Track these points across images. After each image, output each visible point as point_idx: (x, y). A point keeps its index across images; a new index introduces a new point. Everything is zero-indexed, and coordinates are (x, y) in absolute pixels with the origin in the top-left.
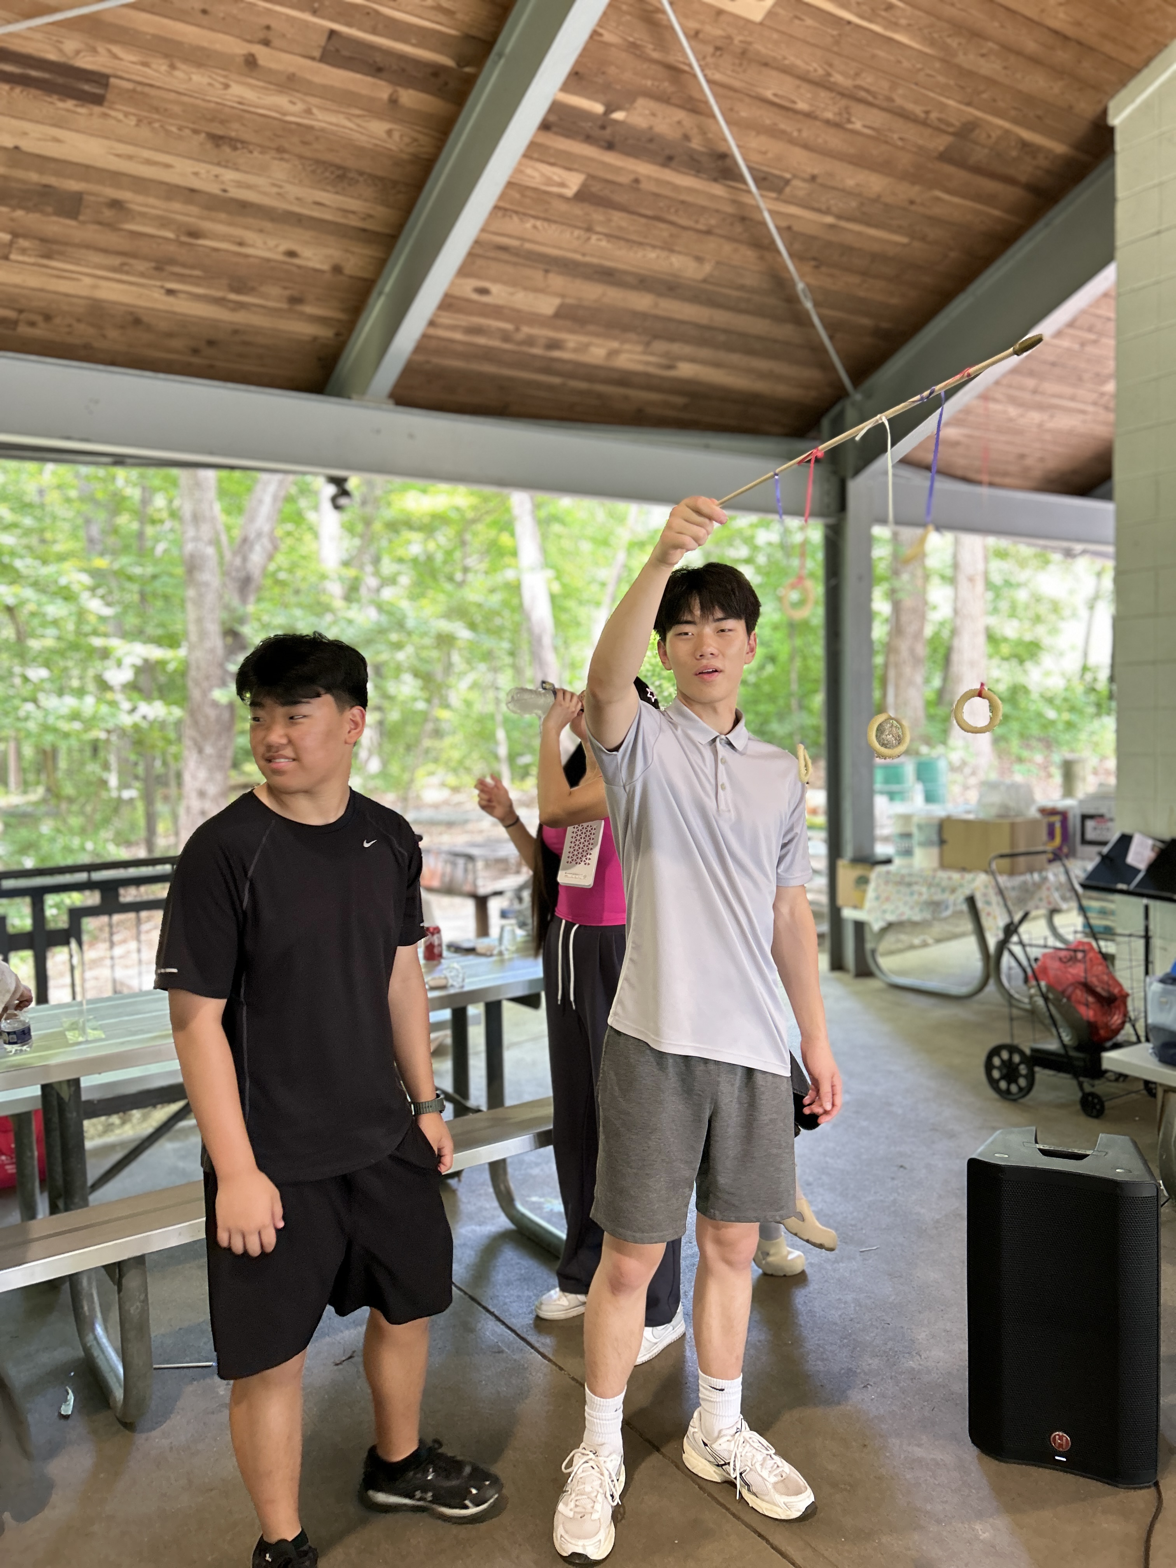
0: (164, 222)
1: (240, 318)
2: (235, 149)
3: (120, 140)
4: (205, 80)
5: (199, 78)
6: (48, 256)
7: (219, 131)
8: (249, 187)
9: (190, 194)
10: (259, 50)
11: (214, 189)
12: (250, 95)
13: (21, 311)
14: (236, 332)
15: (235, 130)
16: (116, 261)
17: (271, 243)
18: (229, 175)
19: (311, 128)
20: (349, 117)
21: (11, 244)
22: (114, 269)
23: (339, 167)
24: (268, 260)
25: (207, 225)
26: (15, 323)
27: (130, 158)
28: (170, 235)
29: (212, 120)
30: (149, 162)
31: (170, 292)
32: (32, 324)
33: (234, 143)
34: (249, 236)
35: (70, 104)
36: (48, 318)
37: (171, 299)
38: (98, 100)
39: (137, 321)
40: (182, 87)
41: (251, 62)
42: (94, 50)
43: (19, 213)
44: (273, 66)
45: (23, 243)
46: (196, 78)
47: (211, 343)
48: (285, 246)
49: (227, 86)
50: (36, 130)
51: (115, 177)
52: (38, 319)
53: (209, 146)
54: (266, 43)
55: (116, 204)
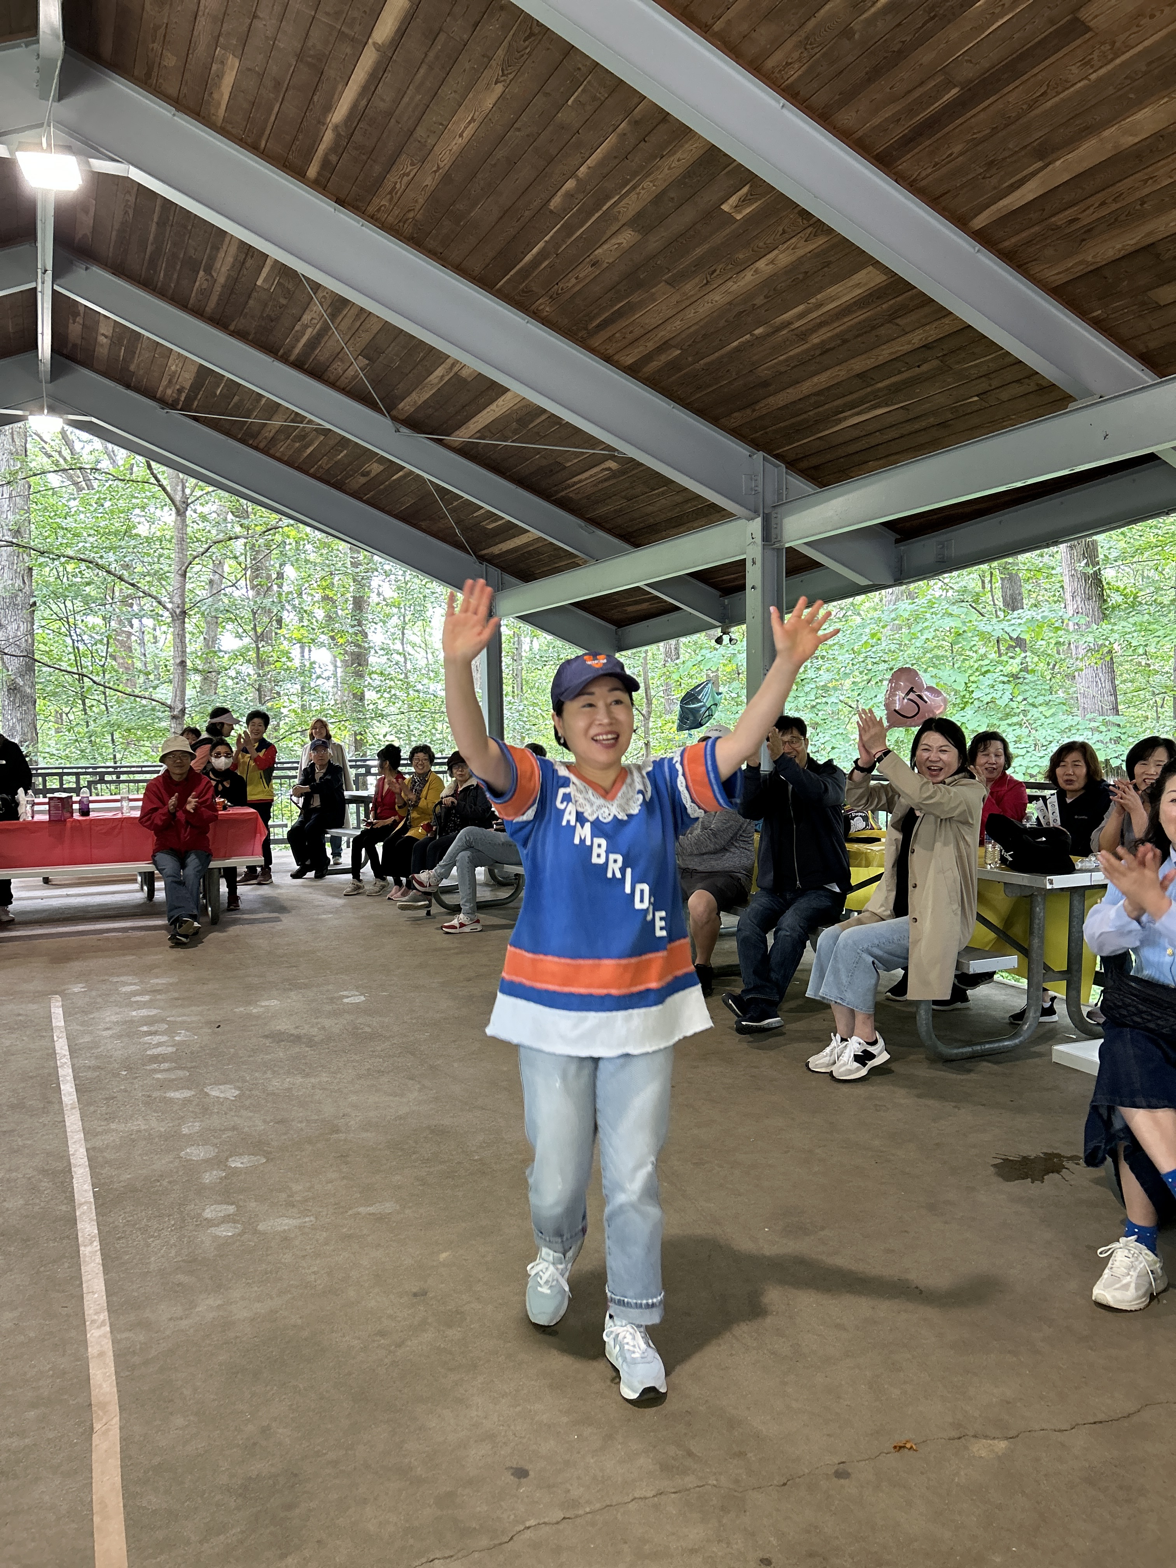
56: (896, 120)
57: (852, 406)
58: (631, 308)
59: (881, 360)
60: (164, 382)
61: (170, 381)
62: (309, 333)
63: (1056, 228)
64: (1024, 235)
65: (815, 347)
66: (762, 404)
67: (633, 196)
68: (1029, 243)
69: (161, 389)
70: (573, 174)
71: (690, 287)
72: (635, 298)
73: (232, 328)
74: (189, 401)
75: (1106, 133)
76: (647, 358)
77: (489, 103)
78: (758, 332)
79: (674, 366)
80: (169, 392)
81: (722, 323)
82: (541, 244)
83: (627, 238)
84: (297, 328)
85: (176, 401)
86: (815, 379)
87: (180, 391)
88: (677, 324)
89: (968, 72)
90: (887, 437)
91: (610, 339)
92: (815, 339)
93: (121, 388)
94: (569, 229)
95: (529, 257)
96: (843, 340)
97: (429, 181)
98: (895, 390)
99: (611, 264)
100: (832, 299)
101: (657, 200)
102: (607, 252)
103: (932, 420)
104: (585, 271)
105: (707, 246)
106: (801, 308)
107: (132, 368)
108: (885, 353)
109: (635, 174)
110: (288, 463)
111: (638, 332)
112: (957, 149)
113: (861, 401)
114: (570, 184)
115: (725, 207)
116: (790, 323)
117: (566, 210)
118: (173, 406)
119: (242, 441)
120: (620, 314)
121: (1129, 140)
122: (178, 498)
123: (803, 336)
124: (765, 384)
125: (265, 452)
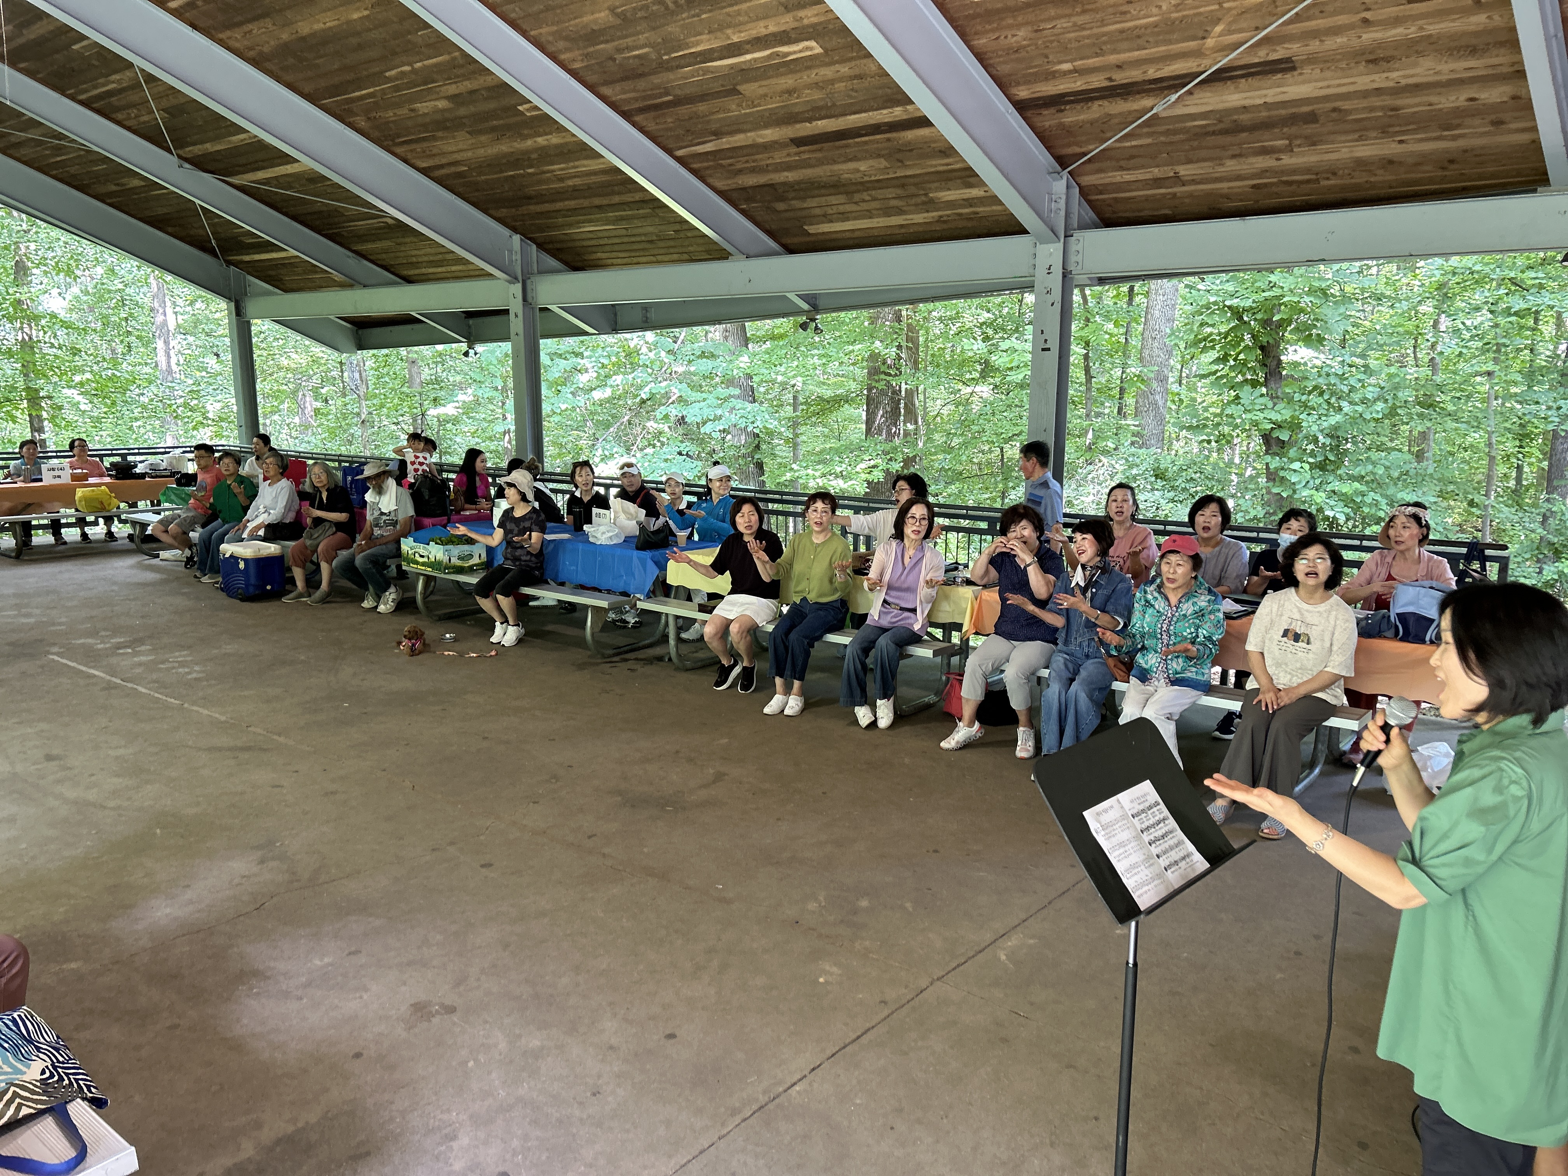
0: (1372, 109)
1: (1461, 143)
2: (1389, 62)
3: (1316, 81)
4: (1345, 39)
5: (1340, 40)
6: (1314, 144)
7: (1371, 57)
8: (1412, 76)
9: (1378, 91)
10: (1368, 15)
11: (1391, 84)
12: (1378, 35)
13: (1317, 174)
14: (1466, 151)
15: (1381, 54)
16: (1356, 136)
17: (1453, 98)
18: (1395, 75)
19: (1430, 36)
20: (1454, 20)
21: (1290, 144)
22: (1357, 140)
23: (1468, 47)
24: (1458, 108)
25: (1399, 102)
26: (1317, 181)
27: (1328, 87)
28: (1380, 114)
29: (1363, 54)
30: (1339, 85)
31: (1401, 142)
32: (1328, 179)
33: (1388, 59)
34: (1433, 99)
35: (1279, 76)
36: (1334, 174)
37: (1404, 145)
38: (1294, 69)
39: (1391, 162)
40: (1334, 47)
41: (1365, 21)
42: (1275, 50)
43: (1285, 130)
44: (1380, 18)
45: (1298, 142)
46: (1338, 40)
47: (1451, 161)
48: (1464, 96)
49: (1360, 37)
50: (1270, 92)
51: (1326, 98)
52: (1329, 175)
53: (1371, 66)
54: (1368, 9)
55: (1334, 110)
56: (636, 99)
57: (590, 221)
58: (434, 138)
59: (613, 202)
62: (113, 86)
63: (722, 166)
64: (706, 164)
65: (569, 186)
66: (524, 208)
67: (454, 86)
68: (708, 168)
70: (410, 64)
71: (483, 138)
72: (440, 134)
75: (749, 134)
76: (442, 166)
77: (355, 16)
78: (530, 171)
79: (460, 175)
81: (504, 161)
82: (372, 90)
83: (442, 104)
86: (566, 203)
88: (470, 154)
89: (678, 92)
90: (610, 242)
91: (411, 151)
92: (570, 183)
94: (397, 88)
95: (357, 94)
96: (589, 187)
97: (285, 36)
98: (622, 219)
99: (425, 114)
100: (584, 166)
101: (472, 92)
102: (423, 107)
103: (643, 238)
104: (403, 111)
105: (501, 122)
106: (562, 166)
108: (616, 199)
109: (458, 77)
111: (435, 151)
112: (669, 120)
113: (598, 220)
114: (407, 68)
115: (520, 108)
116: (553, 171)
117: (396, 78)
120: (424, 139)
121: (761, 140)
123: (561, 179)
124: (530, 198)
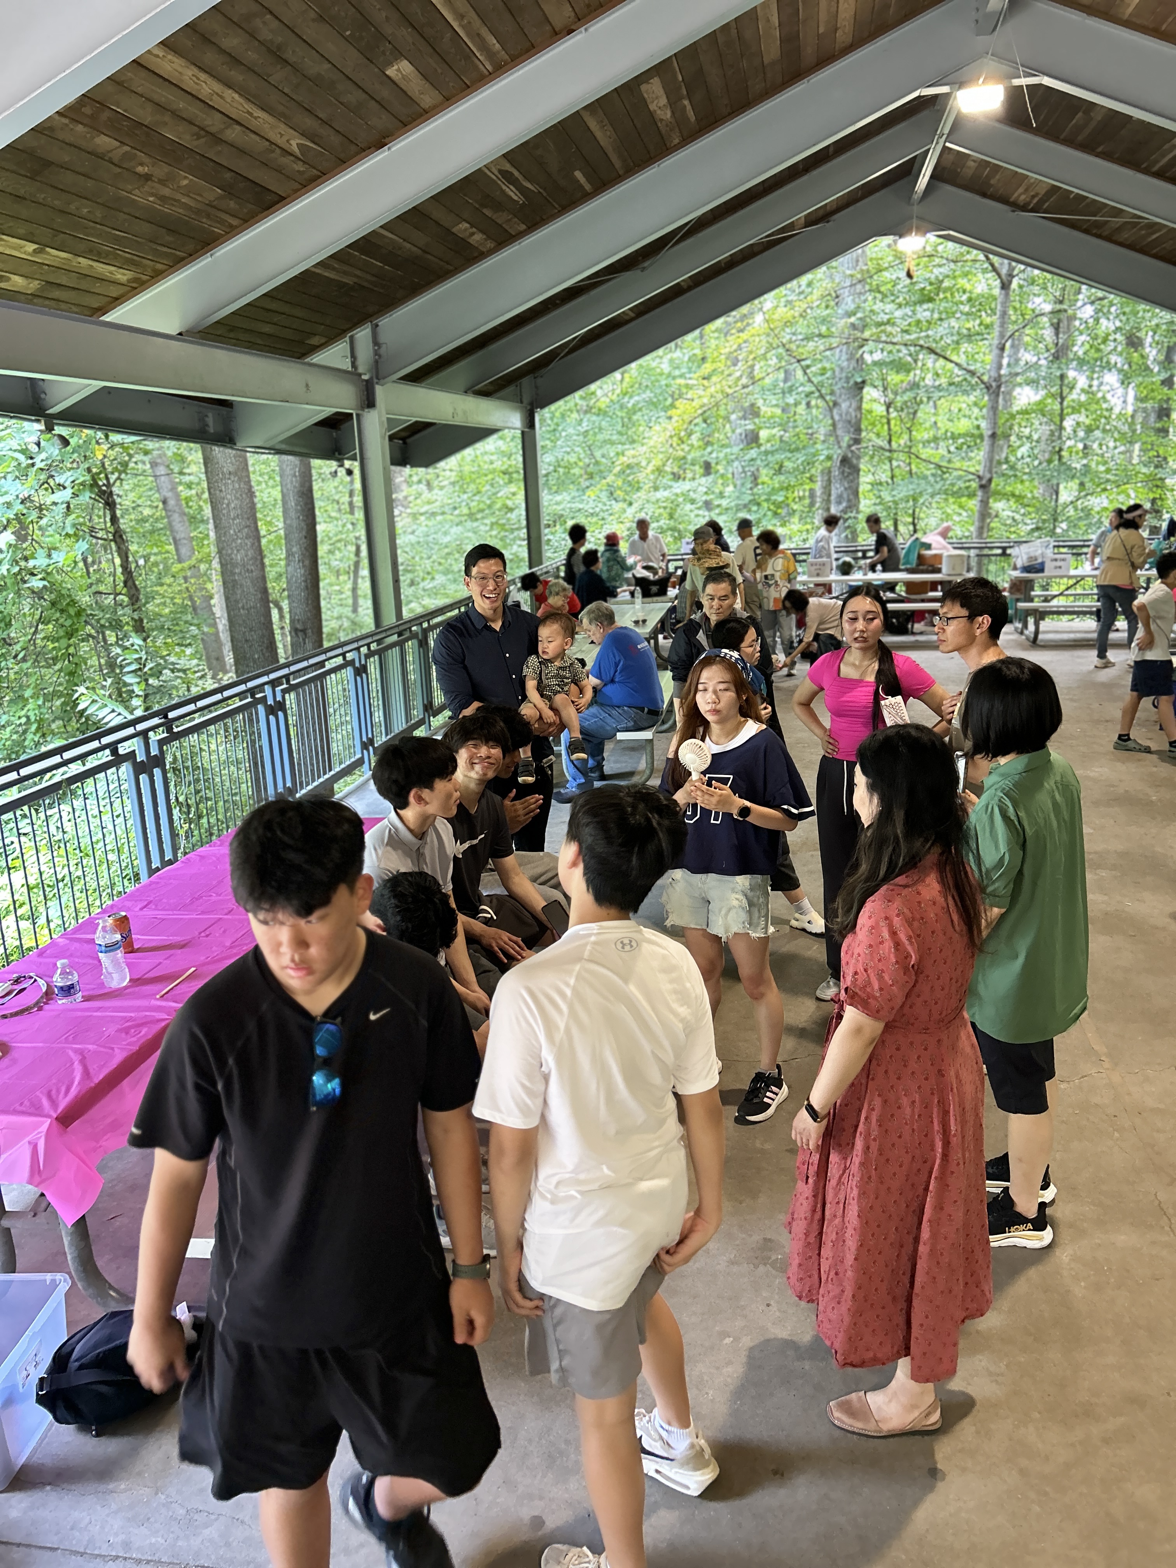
60: (1021, 190)
61: (1026, 190)
69: (1016, 195)
73: (1100, 149)
74: (1042, 201)
80: (1023, 197)
84: (1166, 147)
85: (1029, 203)
87: (1033, 197)
93: (978, 198)
107: (993, 182)
110: (1131, 247)
118: (1024, 208)
119: (1087, 231)
122: (1004, 271)
125: (1109, 239)
